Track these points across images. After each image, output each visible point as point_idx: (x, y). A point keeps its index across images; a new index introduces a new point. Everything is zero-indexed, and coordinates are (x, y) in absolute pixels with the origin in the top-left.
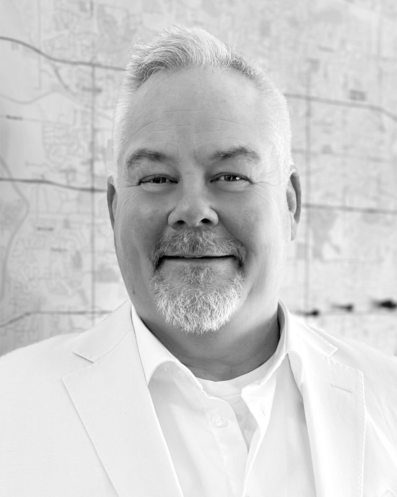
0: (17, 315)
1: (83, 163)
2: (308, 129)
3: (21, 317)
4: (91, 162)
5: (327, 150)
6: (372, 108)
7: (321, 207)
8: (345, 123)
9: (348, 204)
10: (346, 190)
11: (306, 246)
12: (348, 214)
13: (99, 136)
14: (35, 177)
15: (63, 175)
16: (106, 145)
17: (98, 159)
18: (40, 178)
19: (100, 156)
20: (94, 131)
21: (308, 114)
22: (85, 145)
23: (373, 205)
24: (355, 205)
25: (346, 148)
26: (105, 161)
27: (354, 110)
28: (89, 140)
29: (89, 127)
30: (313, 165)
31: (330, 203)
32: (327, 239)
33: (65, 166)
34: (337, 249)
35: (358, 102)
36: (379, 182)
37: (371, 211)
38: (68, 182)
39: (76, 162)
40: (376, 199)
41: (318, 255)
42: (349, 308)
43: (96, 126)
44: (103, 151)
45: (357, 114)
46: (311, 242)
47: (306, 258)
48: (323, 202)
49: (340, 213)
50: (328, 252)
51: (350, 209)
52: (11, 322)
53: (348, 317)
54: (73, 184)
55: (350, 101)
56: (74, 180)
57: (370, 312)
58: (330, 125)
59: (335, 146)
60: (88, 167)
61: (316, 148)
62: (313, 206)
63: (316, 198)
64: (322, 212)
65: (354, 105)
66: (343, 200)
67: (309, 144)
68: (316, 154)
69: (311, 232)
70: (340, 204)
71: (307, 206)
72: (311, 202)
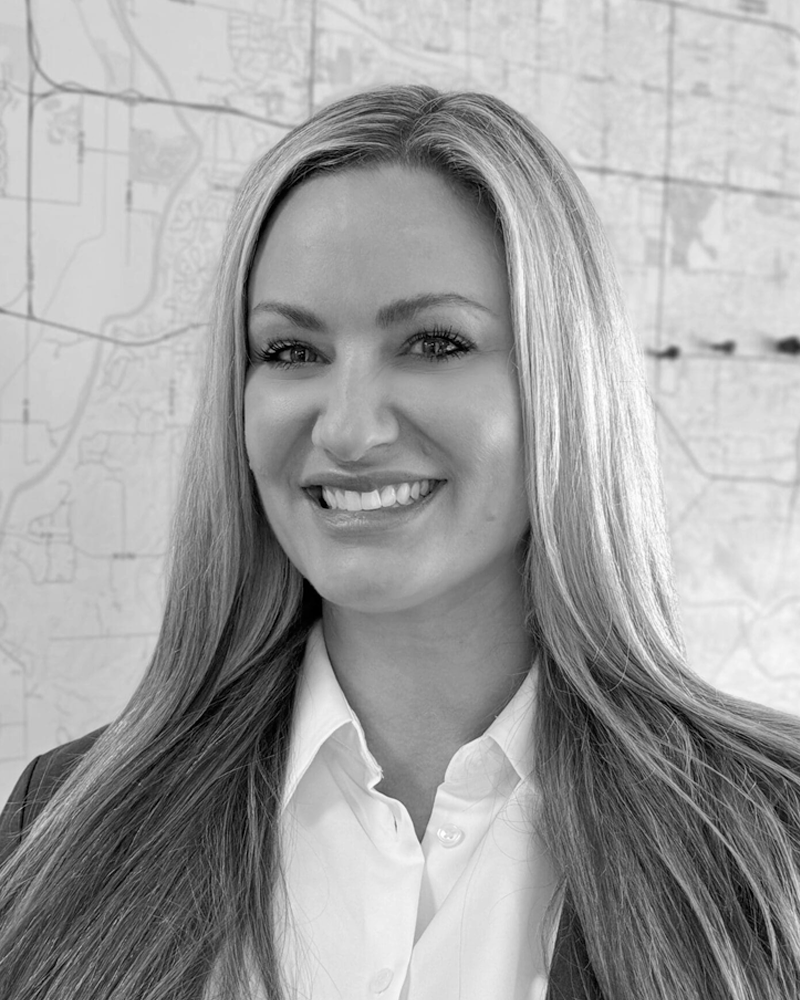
0: (177, 327)
1: (296, 85)
2: (670, 53)
3: (183, 331)
4: (310, 83)
5: (701, 90)
6: (776, 26)
7: (686, 182)
8: (731, 47)
9: (734, 181)
10: (730, 157)
11: (662, 244)
12: (733, 197)
13: (323, 42)
14: (213, 102)
15: (260, 100)
16: (334, 55)
17: (321, 80)
18: (221, 103)
19: (325, 74)
20: (315, 32)
21: (671, 29)
22: (301, 54)
23: (773, 184)
24: (745, 183)
25: (732, 88)
26: (332, 81)
27: (747, 27)
28: (308, 45)
29: (307, 25)
30: (678, 113)
31: (703, 177)
32: (698, 236)
33: (264, 86)
34: (712, 252)
35: (753, 15)
36: (784, 147)
37: (769, 194)
38: (270, 113)
39: (283, 82)
40: (778, 175)
41: (680, 260)
42: (728, 348)
43: (319, 24)
44: (330, 67)
45: (751, 36)
46: (670, 239)
47: (661, 265)
48: (690, 175)
49: (720, 194)
50: (697, 257)
51: (737, 189)
52: (167, 337)
53: (726, 363)
54: (277, 118)
55: (741, 13)
56: (279, 111)
57: (762, 358)
58: (707, 48)
59: (716, 86)
60: (305, 91)
61: (682, 85)
62: (675, 180)
63: (680, 168)
64: (689, 190)
65: (746, 20)
66: (726, 173)
67: (671, 79)
68: (682, 96)
69: (670, 223)
70: (720, 180)
71: (666, 179)
72: (672, 174)
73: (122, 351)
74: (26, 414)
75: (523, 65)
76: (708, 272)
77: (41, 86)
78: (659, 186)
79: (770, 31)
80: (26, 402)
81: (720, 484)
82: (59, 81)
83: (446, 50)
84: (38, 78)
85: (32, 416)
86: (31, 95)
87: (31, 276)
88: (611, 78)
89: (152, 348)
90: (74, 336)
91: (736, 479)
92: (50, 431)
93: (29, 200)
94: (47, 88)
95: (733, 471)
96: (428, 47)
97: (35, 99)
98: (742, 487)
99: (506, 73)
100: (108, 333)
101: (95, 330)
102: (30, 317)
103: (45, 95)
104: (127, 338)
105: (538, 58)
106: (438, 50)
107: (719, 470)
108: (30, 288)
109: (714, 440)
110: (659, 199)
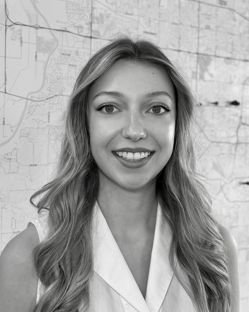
0: (51, 96)
1: (87, 24)
2: (199, 16)
3: (53, 97)
4: (91, 23)
5: (208, 27)
6: (230, 9)
7: (204, 55)
8: (217, 15)
9: (218, 54)
10: (216, 48)
11: (197, 73)
12: (217, 59)
13: (95, 11)
14: (62, 29)
15: (76, 28)
16: (98, 16)
17: (94, 22)
18: (64, 29)
19: (96, 21)
20: (93, 8)
21: (199, 10)
22: (88, 15)
23: (229, 55)
24: (221, 55)
25: (217, 27)
26: (98, 23)
27: (221, 9)
28: (90, 13)
29: (90, 6)
30: (201, 34)
31: (208, 53)
32: (207, 70)
33: (77, 24)
34: (211, 75)
35: (223, 6)
36: (232, 44)
37: (228, 58)
38: (79, 32)
39: (83, 23)
40: (231, 53)
41: (202, 77)
42: (216, 103)
43: (94, 6)
44: (97, 19)
45: (222, 12)
46: (199, 71)
47: (196, 79)
48: (205, 52)
49: (213, 58)
50: (207, 76)
51: (219, 57)
52: (47, 99)
53: (216, 108)
54: (81, 34)
55: (219, 5)
56: (82, 31)
57: (226, 106)
58: (209, 15)
59: (212, 26)
60: (89, 26)
61: (202, 26)
62: (200, 54)
63: (202, 50)
64: (204, 57)
65: (221, 7)
66: (215, 52)
67: (199, 24)
68: (202, 29)
69: (199, 66)
70: (214, 54)
71: (198, 54)
72: (199, 52)
73: (34, 103)
74: (4, 122)
75: (155, 19)
76: (210, 81)
77: (9, 23)
78: (196, 55)
79: (228, 10)
80: (4, 118)
81: (215, 144)
82: (14, 22)
83: (132, 15)
84: (8, 21)
85: (5, 123)
86: (6, 26)
87: (6, 80)
88: (181, 24)
89: (43, 102)
90: (19, 98)
91: (219, 142)
92: (11, 127)
93: (5, 57)
94: (11, 24)
95: (218, 140)
96: (127, 14)
97: (7, 27)
98: (221, 145)
99: (150, 22)
100: (29, 98)
101: (26, 97)
102: (6, 92)
103: (10, 26)
104: (35, 99)
105: (159, 17)
106: (129, 14)
107: (214, 140)
108: (5, 84)
109: (213, 131)
110: (196, 59)
